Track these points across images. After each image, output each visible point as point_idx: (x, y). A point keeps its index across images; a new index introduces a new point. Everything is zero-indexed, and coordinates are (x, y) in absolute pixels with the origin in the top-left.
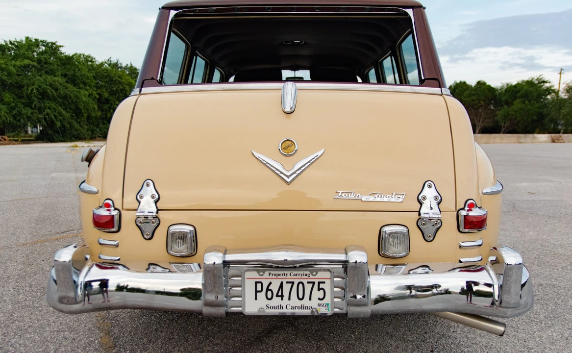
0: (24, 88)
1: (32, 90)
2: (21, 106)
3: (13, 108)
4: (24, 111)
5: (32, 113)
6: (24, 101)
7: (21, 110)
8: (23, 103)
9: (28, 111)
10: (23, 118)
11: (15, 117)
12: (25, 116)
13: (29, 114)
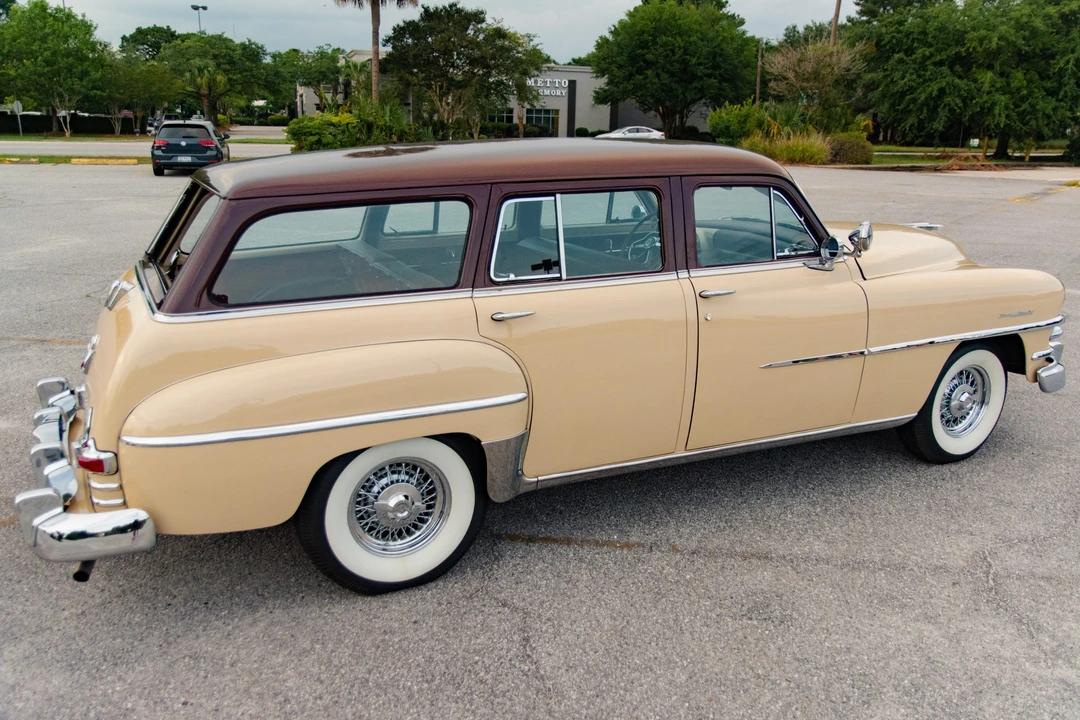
0: (1053, 59)
1: (1068, 62)
2: (1041, 93)
3: (1023, 99)
4: (1041, 105)
5: (1055, 109)
6: (1048, 84)
7: (1037, 104)
8: (1046, 90)
9: (1046, 105)
10: (1036, 119)
11: (1022, 115)
12: (1040, 115)
13: (1049, 111)
